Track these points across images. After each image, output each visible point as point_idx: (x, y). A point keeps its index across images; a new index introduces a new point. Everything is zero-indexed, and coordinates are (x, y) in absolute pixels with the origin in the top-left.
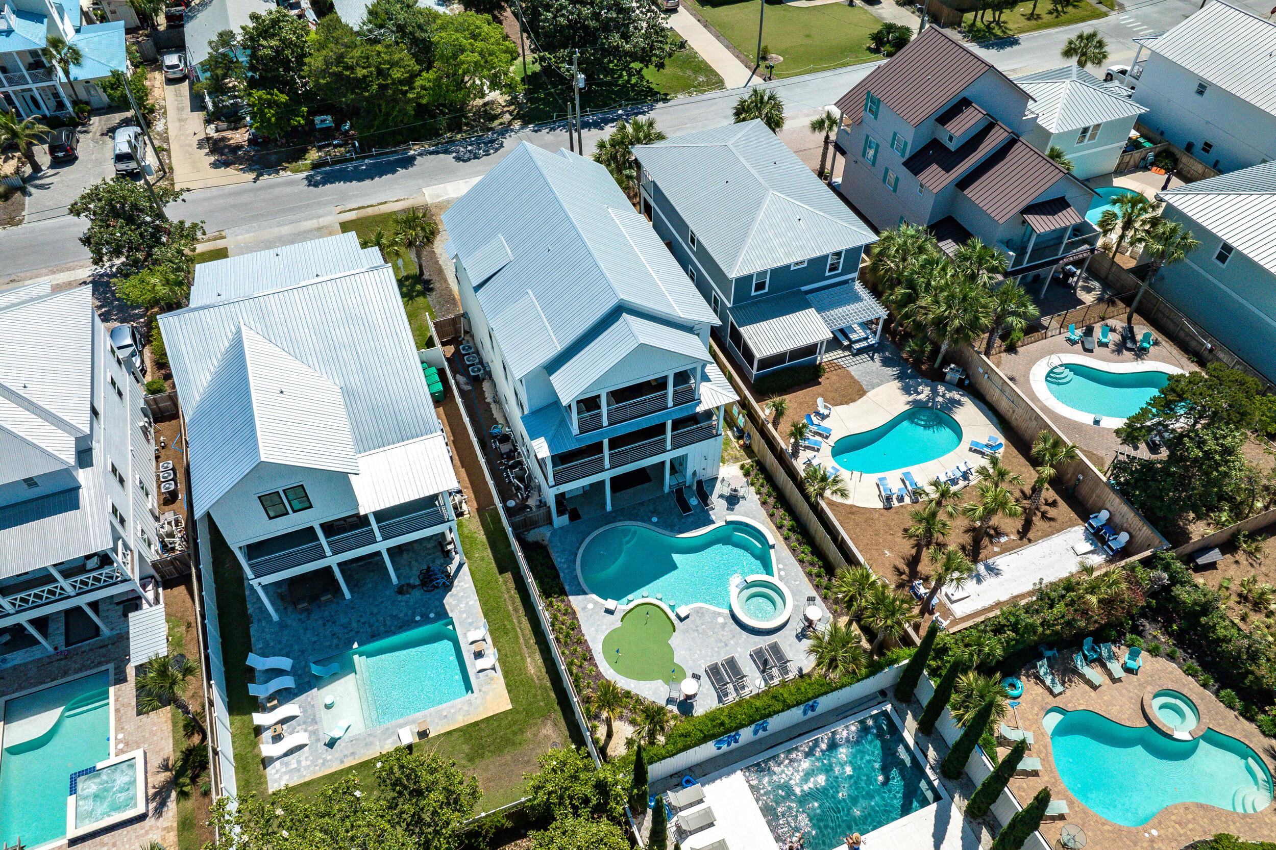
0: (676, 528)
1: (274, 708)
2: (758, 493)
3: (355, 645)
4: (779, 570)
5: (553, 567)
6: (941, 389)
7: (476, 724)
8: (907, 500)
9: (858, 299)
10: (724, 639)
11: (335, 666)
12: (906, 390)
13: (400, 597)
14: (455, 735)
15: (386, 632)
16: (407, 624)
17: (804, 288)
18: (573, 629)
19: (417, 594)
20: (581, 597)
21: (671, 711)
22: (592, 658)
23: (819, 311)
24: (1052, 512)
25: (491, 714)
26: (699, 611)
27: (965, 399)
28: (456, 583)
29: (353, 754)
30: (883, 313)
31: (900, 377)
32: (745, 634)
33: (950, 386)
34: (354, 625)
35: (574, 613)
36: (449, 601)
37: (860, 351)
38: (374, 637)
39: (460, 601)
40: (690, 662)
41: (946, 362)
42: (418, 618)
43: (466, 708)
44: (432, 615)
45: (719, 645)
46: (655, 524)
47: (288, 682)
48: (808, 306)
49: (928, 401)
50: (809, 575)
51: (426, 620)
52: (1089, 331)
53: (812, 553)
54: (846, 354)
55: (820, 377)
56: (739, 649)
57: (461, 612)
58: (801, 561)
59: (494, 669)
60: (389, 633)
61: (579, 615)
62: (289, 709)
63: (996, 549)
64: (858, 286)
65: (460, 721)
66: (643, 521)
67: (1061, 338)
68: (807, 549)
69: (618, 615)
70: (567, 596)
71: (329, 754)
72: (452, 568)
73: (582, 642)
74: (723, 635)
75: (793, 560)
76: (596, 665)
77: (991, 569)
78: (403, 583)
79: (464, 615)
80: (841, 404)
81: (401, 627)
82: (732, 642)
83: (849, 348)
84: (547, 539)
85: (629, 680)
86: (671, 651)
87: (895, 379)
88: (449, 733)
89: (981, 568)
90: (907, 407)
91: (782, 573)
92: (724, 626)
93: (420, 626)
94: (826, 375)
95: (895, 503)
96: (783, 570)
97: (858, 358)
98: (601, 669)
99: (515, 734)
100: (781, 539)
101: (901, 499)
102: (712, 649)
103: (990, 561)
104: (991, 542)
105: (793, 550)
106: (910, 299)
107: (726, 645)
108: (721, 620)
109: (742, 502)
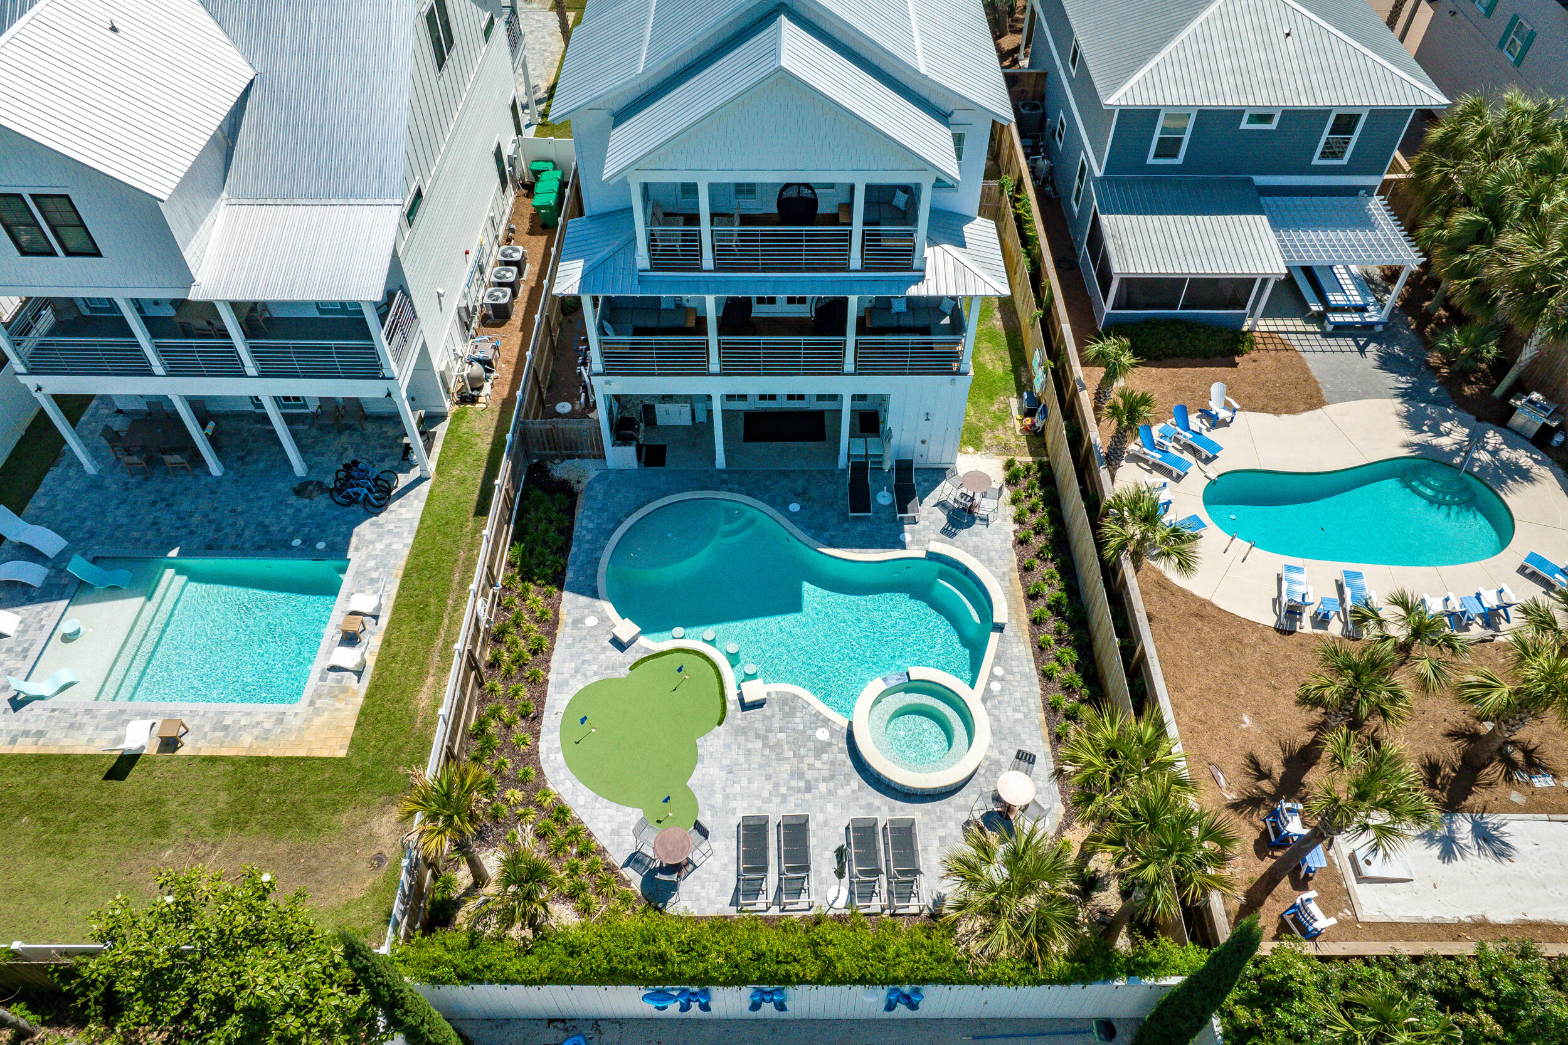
0: (827, 535)
2: (1019, 520)
3: (174, 553)
4: (992, 677)
5: (567, 532)
6: (1493, 438)
7: (267, 761)
8: (1335, 628)
9: (1366, 222)
10: (809, 775)
11: (122, 574)
12: (1414, 421)
13: (293, 500)
14: (220, 768)
15: (234, 547)
16: (277, 546)
17: (1260, 180)
18: (535, 653)
19: (322, 502)
20: (583, 600)
21: (627, 883)
22: (537, 718)
23: (1275, 225)
25: (301, 753)
26: (789, 704)
27: (1541, 471)
28: (393, 506)
29: (40, 734)
30: (1410, 259)
31: (1407, 395)
32: (857, 781)
33: (1516, 438)
34: (196, 519)
35: (555, 623)
36: (364, 530)
37: (1341, 330)
38: (211, 548)
39: (380, 536)
40: (719, 797)
41: (1520, 388)
42: (297, 542)
43: (268, 725)
44: (321, 545)
45: (794, 783)
46: (792, 517)
47: (33, 574)
48: (1261, 212)
49: (1455, 453)
50: (1052, 708)
51: (308, 551)
53: (1077, 667)
54: (1310, 328)
55: (1240, 353)
56: (830, 807)
57: (370, 556)
58: (1047, 676)
59: (359, 673)
60: (238, 550)
61: (564, 633)
63: (1516, 797)
64: (1376, 206)
65: (244, 745)
66: (772, 503)
68: (1070, 655)
69: (631, 656)
70: (561, 588)
72: (403, 480)
73: (538, 684)
74: (811, 767)
75: (1030, 667)
76: (536, 735)
77: (1485, 836)
78: (314, 477)
79: (371, 564)
80: (1263, 410)
81: (260, 548)
82: (823, 787)
83: (1320, 318)
84: (585, 482)
85: (581, 786)
86: (693, 759)
87: (1396, 396)
88: (213, 760)
89: (1463, 826)
90: (1404, 452)
91: (996, 686)
92: (822, 748)
93: (293, 556)
94: (1254, 354)
95: (1305, 626)
96: (1001, 679)
97: (1332, 341)
98: (542, 746)
99: (321, 806)
100: (1025, 618)
101: (1321, 621)
102: (776, 786)
103: (1492, 819)
104: (1508, 778)
105: (1040, 648)
107: (808, 789)
108: (823, 734)
109: (978, 526)
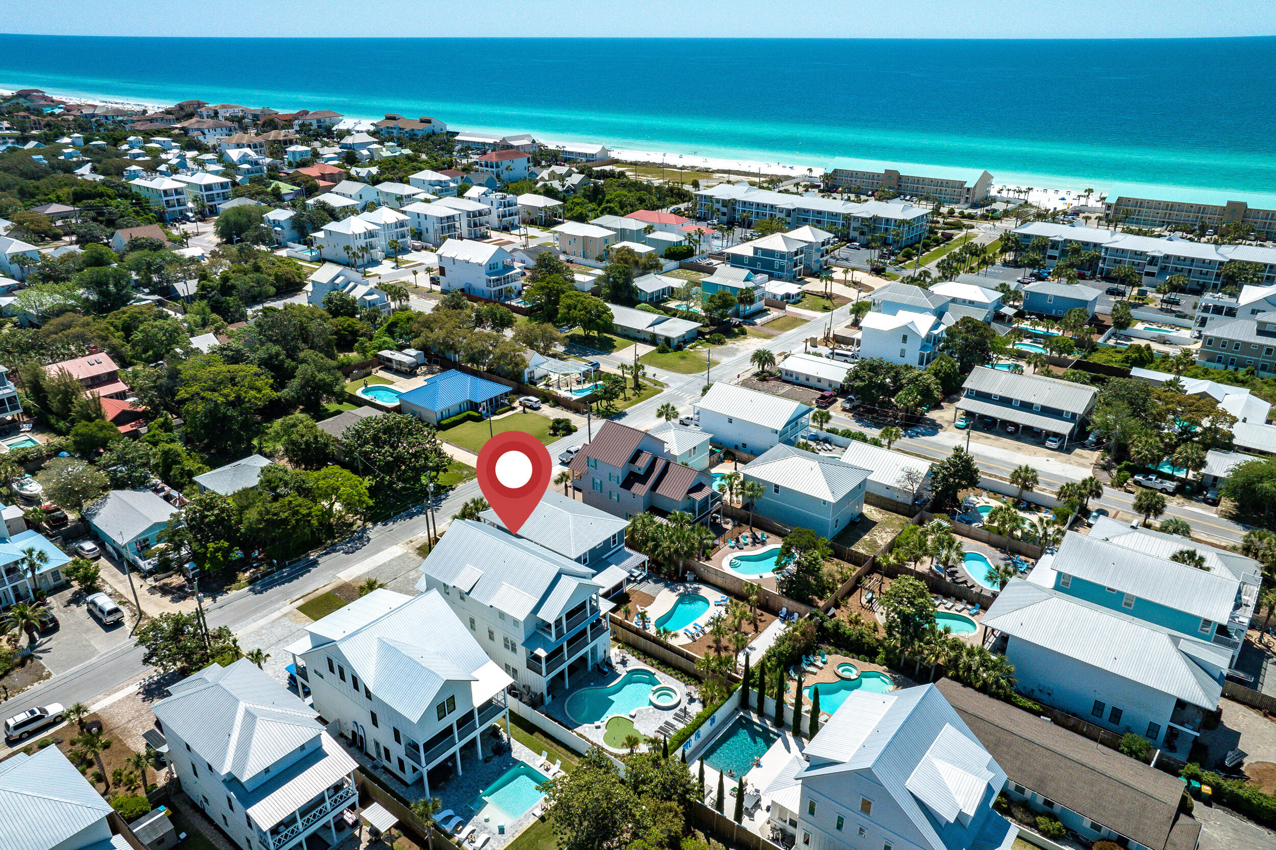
0: (604, 684)
1: (461, 830)
2: (633, 655)
3: (478, 795)
4: (663, 681)
6: (688, 585)
8: (701, 635)
9: (631, 555)
10: (658, 716)
11: (475, 805)
12: (673, 590)
16: (500, 773)
17: (604, 557)
19: (496, 759)
20: (580, 727)
23: (617, 565)
24: (763, 618)
26: (638, 711)
27: (701, 586)
28: (512, 747)
30: (646, 558)
31: (666, 586)
32: (665, 712)
33: (691, 582)
34: (473, 784)
36: (514, 755)
37: (641, 581)
38: (488, 784)
41: (684, 572)
42: (505, 769)
44: (510, 764)
45: (657, 719)
46: (593, 686)
47: (457, 819)
48: (609, 565)
49: (685, 592)
50: (678, 679)
52: (738, 541)
53: (674, 670)
54: (636, 584)
56: (667, 718)
57: (524, 757)
58: (671, 675)
60: (494, 780)
61: (586, 735)
62: (468, 828)
63: (749, 640)
64: (626, 549)
66: (587, 686)
67: (727, 548)
68: (671, 669)
69: (603, 727)
71: (504, 837)
72: (505, 742)
73: (593, 745)
74: (656, 715)
75: (666, 675)
76: (607, 750)
77: (751, 649)
78: (485, 757)
79: (527, 758)
80: (648, 605)
81: (498, 775)
82: (662, 716)
83: (635, 581)
87: (664, 588)
89: (746, 649)
90: (677, 598)
92: (654, 712)
94: (631, 597)
95: (697, 638)
96: (665, 681)
97: (643, 584)
98: (609, 751)
100: (655, 669)
101: (698, 635)
102: (655, 722)
103: (749, 645)
104: (745, 638)
105: (664, 672)
106: (656, 546)
107: (660, 718)
108: (651, 711)
109: (628, 662)
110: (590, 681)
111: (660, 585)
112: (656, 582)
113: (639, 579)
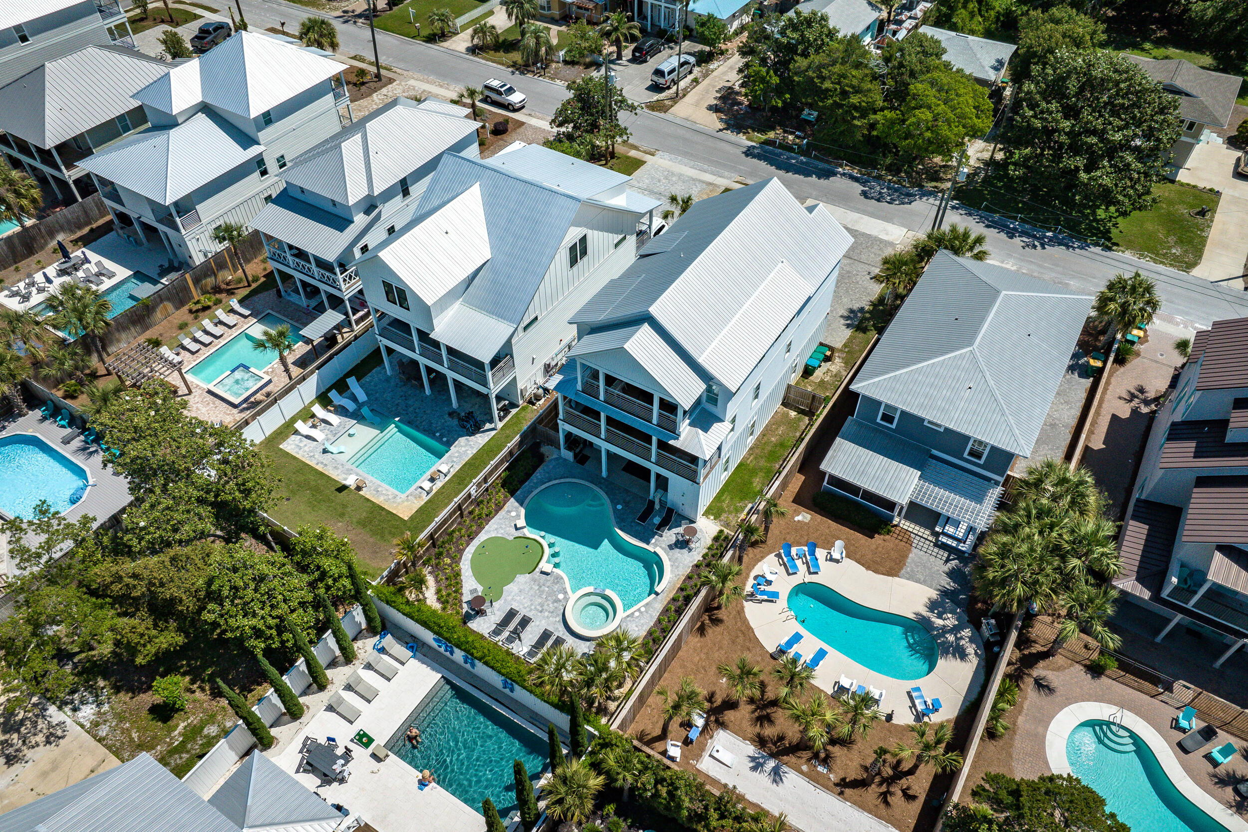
0: (623, 524)
1: (330, 411)
2: (704, 557)
3: (397, 419)
4: (639, 610)
5: (528, 476)
7: (383, 509)
9: (983, 502)
10: (545, 607)
11: (378, 419)
12: (934, 606)
13: (446, 417)
14: (369, 504)
15: (417, 426)
16: (430, 432)
17: (935, 452)
18: (487, 515)
19: (455, 422)
20: (517, 504)
21: (462, 609)
22: (473, 539)
23: (922, 477)
25: (394, 512)
26: (558, 579)
27: (975, 661)
28: (477, 435)
29: (326, 465)
30: (981, 527)
31: (945, 592)
32: (558, 619)
33: (976, 638)
34: (411, 409)
35: (501, 508)
36: (462, 440)
37: (944, 547)
38: (409, 423)
39: (466, 445)
40: (510, 598)
42: (438, 434)
43: (390, 497)
44: (445, 439)
45: (538, 607)
46: (615, 510)
47: (351, 406)
48: (919, 467)
51: (439, 440)
52: (1208, 734)
56: (543, 622)
57: (458, 452)
58: (659, 621)
59: (428, 493)
60: (417, 428)
61: (502, 513)
62: (334, 419)
64: (994, 491)
65: (379, 500)
66: (612, 501)
67: (1172, 713)
68: (675, 618)
69: (517, 533)
70: (512, 496)
71: (319, 456)
72: (488, 426)
73: (481, 528)
74: (548, 605)
75: (656, 615)
76: (468, 545)
77: (777, 774)
78: (458, 411)
79: (457, 455)
81: (425, 430)
82: (546, 614)
84: (550, 458)
85: (470, 570)
86: (510, 580)
87: (939, 590)
88: (368, 500)
89: (771, 764)
90: (912, 616)
91: (637, 614)
92: (557, 601)
93: (432, 438)
96: (641, 613)
97: (936, 550)
98: (468, 549)
99: (390, 533)
100: (671, 596)
102: (532, 605)
103: (785, 768)
107: (541, 612)
108: (561, 597)
109: (685, 551)
110: (626, 504)
111: (947, 583)
112: (952, 574)
113: (944, 539)
